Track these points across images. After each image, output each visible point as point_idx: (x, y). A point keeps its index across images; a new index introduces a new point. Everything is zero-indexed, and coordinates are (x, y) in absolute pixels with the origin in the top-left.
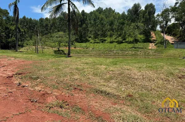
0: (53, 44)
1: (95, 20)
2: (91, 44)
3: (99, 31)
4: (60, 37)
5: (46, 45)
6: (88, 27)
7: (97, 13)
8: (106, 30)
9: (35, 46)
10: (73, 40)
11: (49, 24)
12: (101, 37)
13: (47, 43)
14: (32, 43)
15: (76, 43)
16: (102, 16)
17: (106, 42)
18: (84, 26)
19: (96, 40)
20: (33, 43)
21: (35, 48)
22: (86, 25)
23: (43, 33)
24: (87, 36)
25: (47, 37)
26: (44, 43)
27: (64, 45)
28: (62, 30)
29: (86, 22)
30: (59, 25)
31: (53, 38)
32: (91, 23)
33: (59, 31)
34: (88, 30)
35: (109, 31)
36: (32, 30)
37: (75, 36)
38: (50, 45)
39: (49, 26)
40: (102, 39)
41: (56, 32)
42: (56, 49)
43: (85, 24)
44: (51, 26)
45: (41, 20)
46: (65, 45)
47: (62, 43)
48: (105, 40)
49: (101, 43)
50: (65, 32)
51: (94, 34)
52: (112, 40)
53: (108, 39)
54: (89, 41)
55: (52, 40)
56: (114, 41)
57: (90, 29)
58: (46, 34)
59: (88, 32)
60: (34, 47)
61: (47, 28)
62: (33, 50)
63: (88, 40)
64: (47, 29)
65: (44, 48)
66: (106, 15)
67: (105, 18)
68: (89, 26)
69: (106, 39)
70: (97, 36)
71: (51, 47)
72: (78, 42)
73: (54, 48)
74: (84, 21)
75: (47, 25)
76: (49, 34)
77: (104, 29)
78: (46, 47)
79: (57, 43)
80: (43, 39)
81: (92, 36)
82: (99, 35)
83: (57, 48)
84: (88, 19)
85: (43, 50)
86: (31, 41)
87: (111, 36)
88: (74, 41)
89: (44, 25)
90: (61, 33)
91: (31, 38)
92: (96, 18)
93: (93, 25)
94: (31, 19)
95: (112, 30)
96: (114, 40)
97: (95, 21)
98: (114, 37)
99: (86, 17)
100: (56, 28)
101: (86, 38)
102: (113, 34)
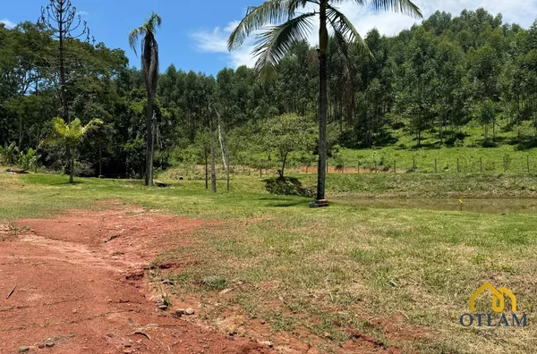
0: (264, 156)
1: (418, 61)
2: (401, 152)
3: (434, 102)
4: (285, 131)
5: (241, 162)
6: (389, 88)
7: (428, 36)
8: (465, 97)
9: (206, 164)
10: (333, 138)
11: (249, 87)
12: (444, 125)
13: (243, 153)
14: (194, 156)
15: (341, 151)
16: (445, 42)
17: (467, 141)
18: (375, 84)
19: (423, 134)
20: (199, 155)
21: (203, 171)
22: (383, 83)
23: (230, 122)
24: (386, 122)
25: (242, 134)
26: (234, 155)
27: (298, 160)
28: (292, 108)
29: (384, 70)
30: (285, 90)
31: (263, 135)
32: (402, 73)
33: (282, 111)
34: (390, 101)
35: (475, 98)
36: (196, 110)
37: (338, 126)
38: (251, 159)
39: (251, 93)
40: (446, 133)
41: (273, 114)
42: (271, 174)
43: (380, 78)
44: (258, 95)
45: (225, 75)
46: (303, 160)
47: (291, 153)
48: (461, 136)
49: (444, 149)
50: (302, 112)
51: (414, 113)
52: (490, 133)
53: (475, 131)
54: (392, 141)
55: (261, 143)
56: (500, 139)
57: (400, 96)
58: (240, 122)
59: (390, 105)
60: (201, 168)
61: (244, 104)
62: (196, 178)
63: (390, 138)
64: (242, 106)
65: (232, 172)
66: (464, 38)
67: (460, 50)
68: (393, 85)
69: (464, 129)
70: (426, 119)
71: (255, 166)
72: (349, 148)
73: (264, 171)
74: (375, 69)
75: (242, 93)
76: (249, 122)
77: (455, 92)
78: (238, 168)
79: (277, 151)
80: (231, 141)
81: (406, 122)
82: (436, 115)
83: (275, 169)
84: (391, 59)
85: (228, 180)
86: (190, 148)
87: (486, 118)
88: (335, 143)
89: (235, 92)
90: (290, 118)
91: (192, 137)
92: (425, 54)
93: (410, 81)
94: (192, 75)
95: (492, 93)
96: (499, 135)
97: (420, 64)
98: (501, 122)
99: (386, 52)
100: (272, 100)
101: (381, 131)
102: (498, 111)
